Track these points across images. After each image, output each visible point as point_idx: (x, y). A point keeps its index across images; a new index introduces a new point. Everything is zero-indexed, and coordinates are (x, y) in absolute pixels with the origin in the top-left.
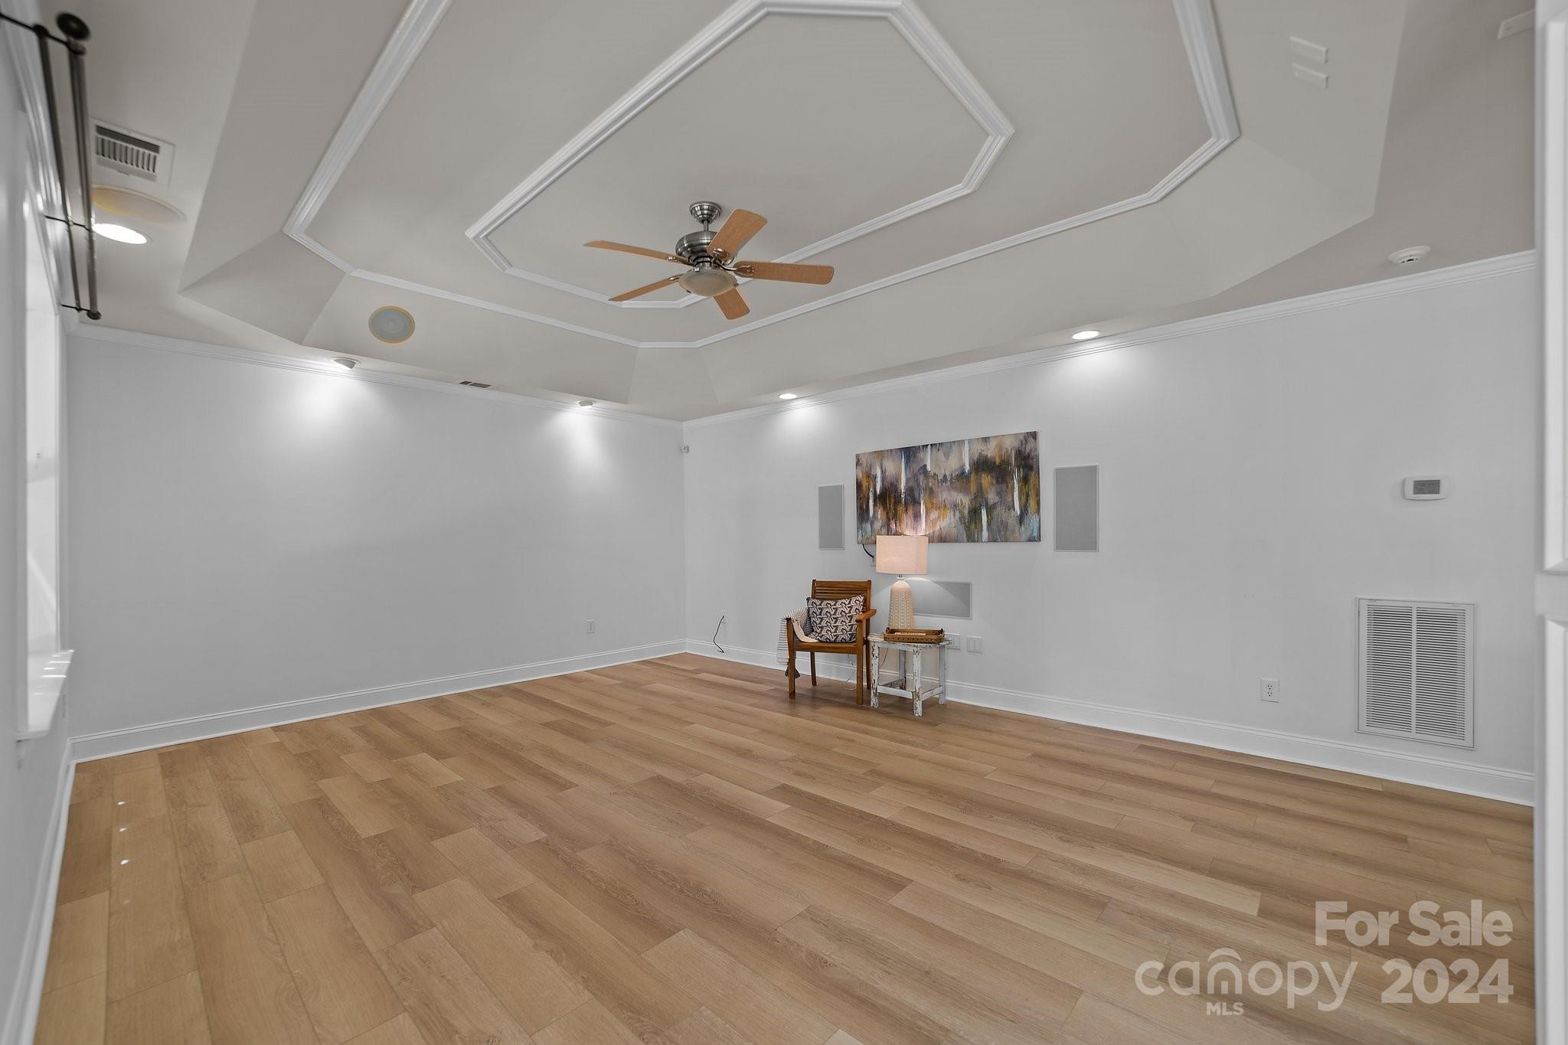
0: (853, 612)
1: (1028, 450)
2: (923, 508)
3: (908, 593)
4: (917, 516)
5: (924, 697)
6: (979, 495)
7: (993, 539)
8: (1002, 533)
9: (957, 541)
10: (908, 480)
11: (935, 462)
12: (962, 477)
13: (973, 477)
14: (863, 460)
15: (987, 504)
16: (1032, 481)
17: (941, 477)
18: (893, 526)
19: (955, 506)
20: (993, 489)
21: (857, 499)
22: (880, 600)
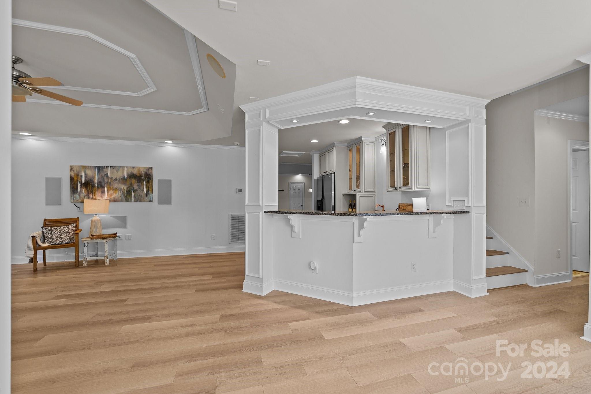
0: (70, 231)
1: (149, 173)
2: (106, 189)
3: (100, 221)
4: (103, 192)
5: (109, 258)
6: (131, 187)
7: (136, 201)
8: (140, 199)
9: (121, 201)
10: (98, 179)
11: (112, 173)
12: (123, 180)
13: (128, 180)
14: (75, 169)
15: (134, 189)
16: (150, 183)
17: (114, 179)
18: (91, 196)
19: (121, 189)
20: (136, 184)
21: (71, 184)
22: (84, 225)
